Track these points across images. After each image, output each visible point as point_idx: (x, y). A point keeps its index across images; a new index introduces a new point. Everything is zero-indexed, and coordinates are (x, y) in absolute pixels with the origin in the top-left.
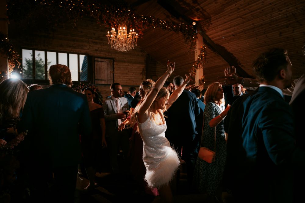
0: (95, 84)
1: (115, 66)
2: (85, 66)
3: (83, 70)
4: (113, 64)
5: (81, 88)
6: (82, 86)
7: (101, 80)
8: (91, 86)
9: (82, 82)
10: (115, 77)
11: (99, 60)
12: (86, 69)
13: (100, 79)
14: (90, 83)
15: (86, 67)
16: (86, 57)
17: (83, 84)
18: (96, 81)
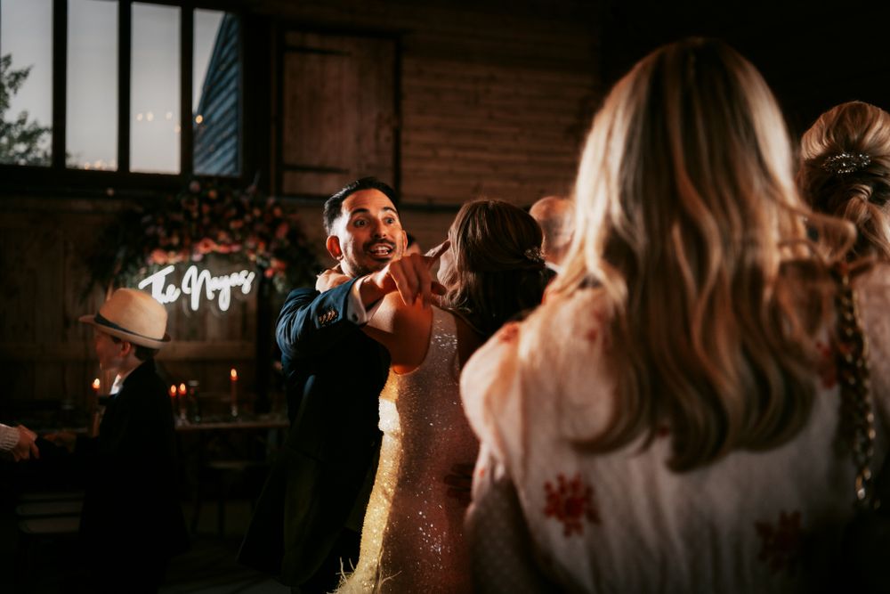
0: (279, 193)
1: (408, 82)
2: (224, 82)
3: (211, 109)
4: (397, 72)
5: (195, 214)
6: (206, 208)
7: (323, 170)
8: (261, 205)
9: (206, 180)
10: (406, 151)
11: (312, 41)
12: (232, 100)
13: (315, 162)
14: (252, 188)
15: (232, 86)
16: (234, 27)
17: (213, 194)
18: (288, 176)
